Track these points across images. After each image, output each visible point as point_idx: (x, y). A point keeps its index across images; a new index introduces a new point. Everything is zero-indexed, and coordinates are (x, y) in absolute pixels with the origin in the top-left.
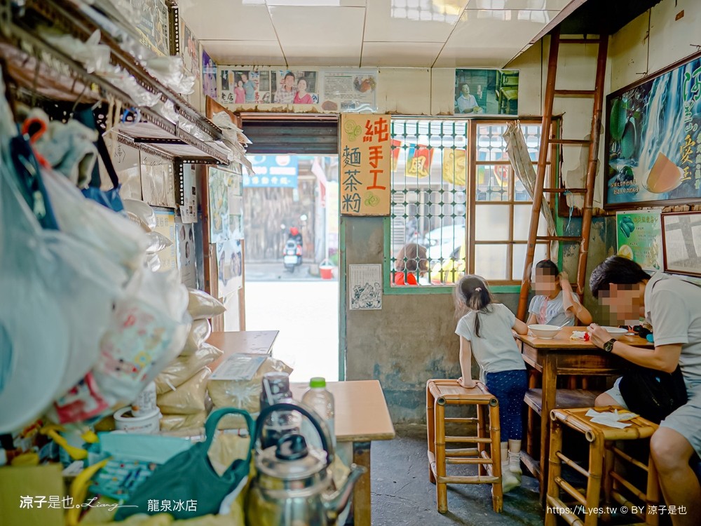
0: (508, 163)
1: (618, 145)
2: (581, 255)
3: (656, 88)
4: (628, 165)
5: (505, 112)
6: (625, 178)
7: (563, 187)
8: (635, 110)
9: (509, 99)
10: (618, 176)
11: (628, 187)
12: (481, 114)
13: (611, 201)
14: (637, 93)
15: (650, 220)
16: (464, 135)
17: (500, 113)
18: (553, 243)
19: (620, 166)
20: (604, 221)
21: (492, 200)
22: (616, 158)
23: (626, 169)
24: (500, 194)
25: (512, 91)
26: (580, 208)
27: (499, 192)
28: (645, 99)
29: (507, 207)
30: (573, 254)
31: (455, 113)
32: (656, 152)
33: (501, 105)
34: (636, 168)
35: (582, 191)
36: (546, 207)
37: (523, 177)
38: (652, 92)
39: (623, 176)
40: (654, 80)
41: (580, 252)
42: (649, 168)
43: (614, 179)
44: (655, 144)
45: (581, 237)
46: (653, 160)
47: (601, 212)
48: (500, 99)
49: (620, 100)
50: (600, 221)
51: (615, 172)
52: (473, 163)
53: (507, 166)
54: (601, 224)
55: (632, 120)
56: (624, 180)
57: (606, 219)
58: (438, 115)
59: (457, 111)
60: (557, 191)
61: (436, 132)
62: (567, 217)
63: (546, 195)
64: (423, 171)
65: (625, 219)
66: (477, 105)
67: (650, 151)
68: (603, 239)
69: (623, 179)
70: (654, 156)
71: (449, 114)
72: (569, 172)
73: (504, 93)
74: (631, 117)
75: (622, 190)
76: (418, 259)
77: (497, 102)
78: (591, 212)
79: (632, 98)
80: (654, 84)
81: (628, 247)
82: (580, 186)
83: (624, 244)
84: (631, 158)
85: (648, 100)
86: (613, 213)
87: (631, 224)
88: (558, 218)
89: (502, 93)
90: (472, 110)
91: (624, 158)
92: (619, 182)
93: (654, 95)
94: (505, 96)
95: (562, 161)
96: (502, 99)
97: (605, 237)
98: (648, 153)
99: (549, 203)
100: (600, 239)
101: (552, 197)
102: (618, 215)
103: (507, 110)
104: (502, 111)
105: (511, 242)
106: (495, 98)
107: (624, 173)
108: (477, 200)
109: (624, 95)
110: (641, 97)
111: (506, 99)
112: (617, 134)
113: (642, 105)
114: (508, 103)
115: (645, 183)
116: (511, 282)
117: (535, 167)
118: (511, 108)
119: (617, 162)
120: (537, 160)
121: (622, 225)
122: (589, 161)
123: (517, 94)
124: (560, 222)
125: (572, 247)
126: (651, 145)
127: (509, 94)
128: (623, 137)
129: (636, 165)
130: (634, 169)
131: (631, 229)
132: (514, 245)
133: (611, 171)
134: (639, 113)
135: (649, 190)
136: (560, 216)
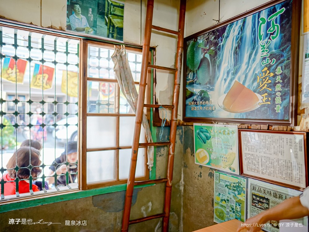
0: (115, 81)
1: (194, 74)
2: (170, 156)
3: (229, 31)
4: (204, 90)
5: (113, 37)
6: (202, 99)
7: (156, 103)
8: (210, 49)
9: (116, 26)
10: (195, 97)
11: (204, 106)
12: (91, 35)
13: (188, 115)
14: (212, 36)
15: (226, 133)
16: (76, 54)
17: (108, 37)
18: (150, 148)
19: (196, 90)
20: (182, 129)
21: (101, 112)
22: (192, 84)
23: (202, 92)
24: (107, 107)
25: (119, 20)
26: (168, 120)
27: (107, 105)
28: (220, 39)
29: (114, 119)
30: (163, 155)
31: (67, 29)
32: (231, 80)
33: (110, 31)
34: (212, 92)
35: (170, 107)
36: (145, 119)
37: (127, 93)
38: (225, 34)
39: (200, 97)
40: (227, 25)
41: (169, 154)
42: (225, 93)
43: (191, 99)
44: (230, 75)
45: (170, 142)
46: (229, 86)
47: (181, 123)
48: (108, 25)
49: (196, 41)
50: (179, 129)
51: (192, 94)
52: (85, 79)
53: (114, 84)
54: (180, 131)
55: (207, 56)
56: (201, 100)
57: (183, 127)
58: (49, 28)
59: (69, 27)
60: (152, 106)
61: (49, 47)
62: (160, 127)
63: (145, 109)
64: (46, 84)
65: (202, 130)
66: (88, 26)
67: (225, 80)
68: (181, 142)
69: (199, 100)
70: (230, 84)
71: (61, 29)
72: (161, 92)
73: (112, 20)
74: (206, 53)
75: (199, 108)
76: (30, 167)
77: (106, 27)
78: (176, 123)
79: (207, 39)
80: (227, 28)
81: (205, 151)
82: (168, 103)
83: (201, 148)
84: (206, 84)
85: (222, 40)
86: (190, 124)
87: (208, 135)
88: (153, 127)
89: (110, 20)
90: (83, 30)
91: (200, 84)
92: (196, 101)
93: (227, 37)
94: (112, 22)
95: (156, 83)
96: (110, 25)
97: (183, 140)
98: (223, 81)
99: (146, 115)
100: (180, 143)
101: (149, 111)
102: (195, 126)
103: (115, 35)
104: (110, 36)
105: (118, 148)
106: (104, 23)
107: (201, 95)
108: (88, 112)
109: (199, 38)
110: (215, 38)
111: (113, 26)
112: (193, 66)
113: (216, 44)
114: (115, 30)
115: (221, 104)
116: (118, 181)
117: (137, 87)
118: (118, 33)
119: (193, 87)
120: (139, 81)
121: (199, 134)
122: (175, 84)
123: (122, 23)
124: (155, 130)
125: (162, 149)
126: (226, 74)
127: (116, 22)
128: (199, 68)
129: (212, 90)
130: (210, 93)
131: (208, 138)
132: (120, 150)
133: (188, 94)
134: (213, 50)
135: (225, 109)
136: (154, 125)
